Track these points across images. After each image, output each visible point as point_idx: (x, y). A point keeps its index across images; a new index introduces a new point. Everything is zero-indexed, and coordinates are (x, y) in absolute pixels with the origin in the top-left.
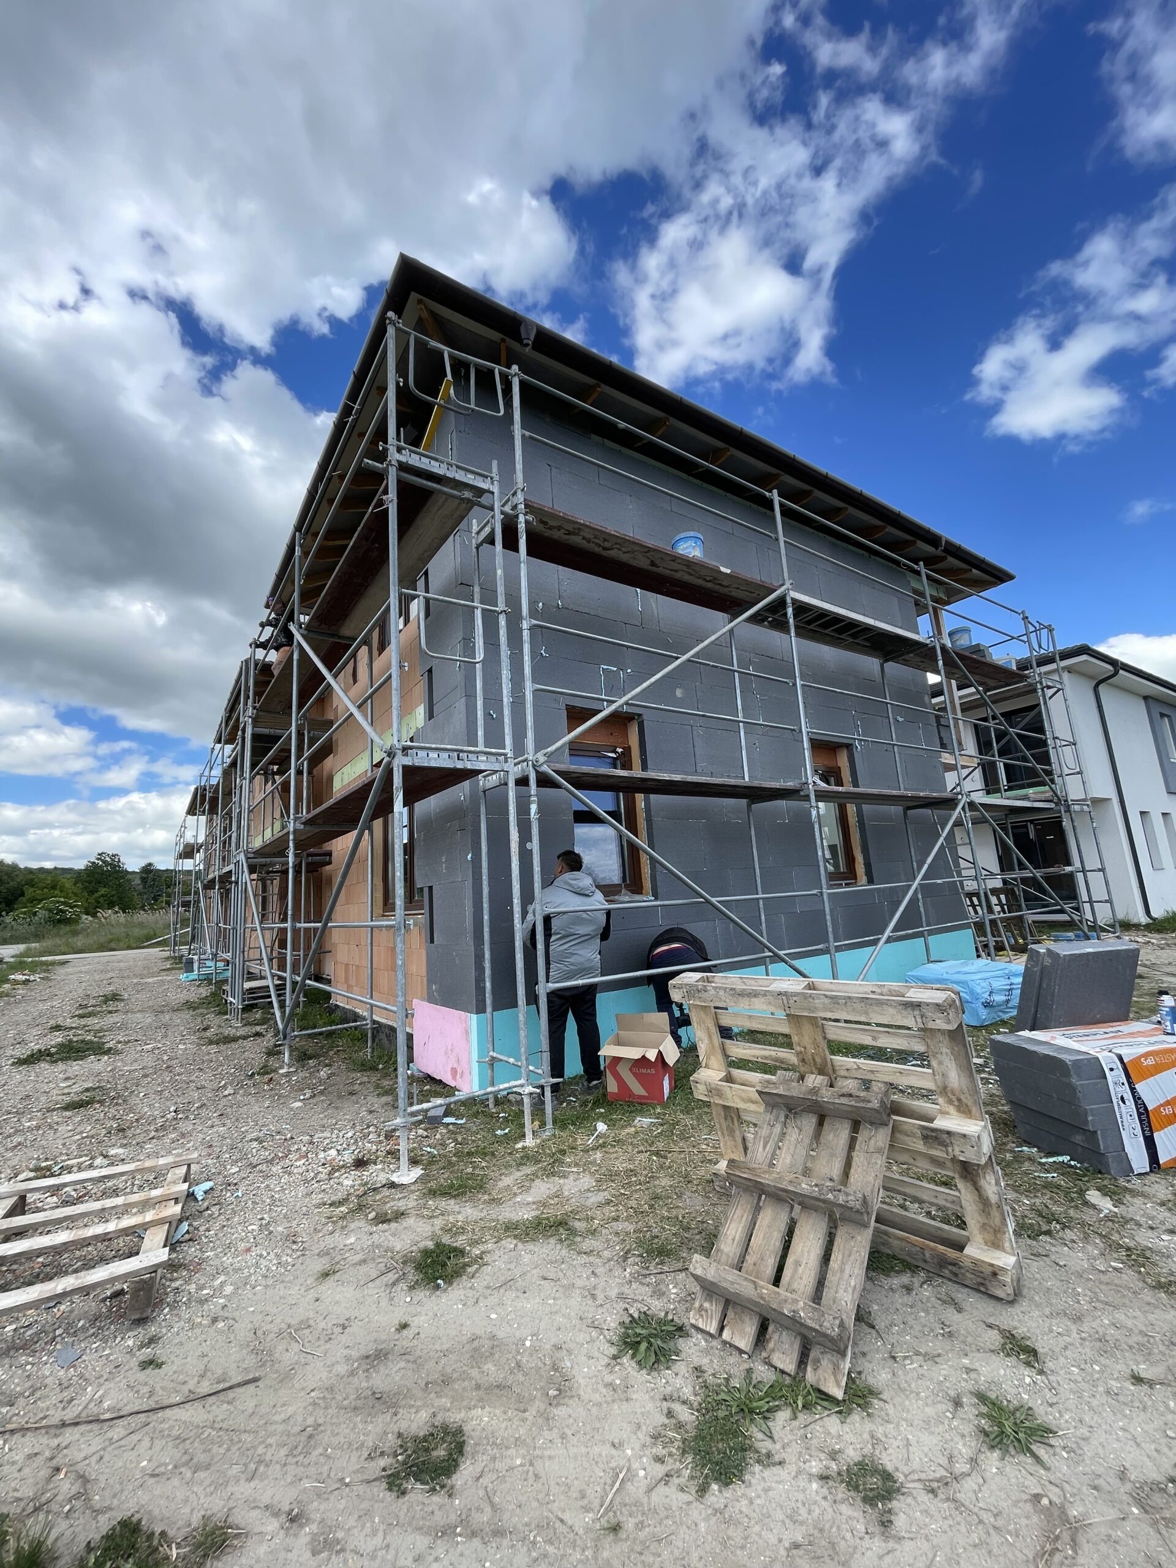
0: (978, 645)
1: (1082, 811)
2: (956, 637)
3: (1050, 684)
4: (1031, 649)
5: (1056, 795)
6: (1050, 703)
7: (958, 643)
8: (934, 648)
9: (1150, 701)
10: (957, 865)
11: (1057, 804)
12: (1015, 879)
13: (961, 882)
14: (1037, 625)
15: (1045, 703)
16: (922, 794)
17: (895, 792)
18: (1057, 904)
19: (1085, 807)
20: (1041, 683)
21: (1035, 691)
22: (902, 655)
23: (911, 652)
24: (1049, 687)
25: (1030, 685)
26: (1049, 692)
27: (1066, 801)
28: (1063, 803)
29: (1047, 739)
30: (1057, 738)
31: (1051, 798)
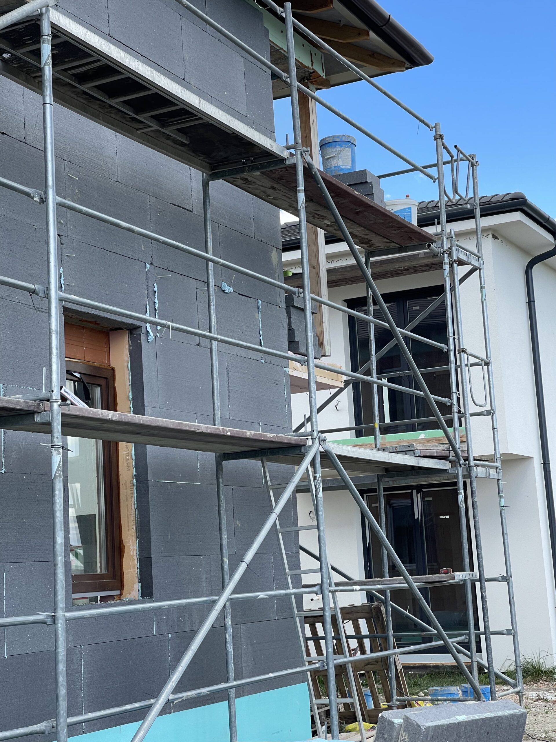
0: (364, 171)
1: (488, 477)
2: (331, 152)
3: (463, 257)
4: (442, 191)
5: (454, 449)
6: (461, 289)
7: (334, 163)
8: (294, 167)
10: (295, 564)
11: (453, 464)
12: (382, 592)
13: (299, 598)
14: (454, 152)
15: (453, 289)
16: (249, 433)
17: (205, 427)
18: (440, 637)
19: (492, 472)
20: (450, 255)
21: (439, 265)
22: (242, 170)
23: (257, 169)
24: (461, 263)
25: (435, 255)
26: (461, 271)
27: (466, 459)
28: (462, 461)
29: (449, 350)
30: (464, 351)
31: (445, 453)
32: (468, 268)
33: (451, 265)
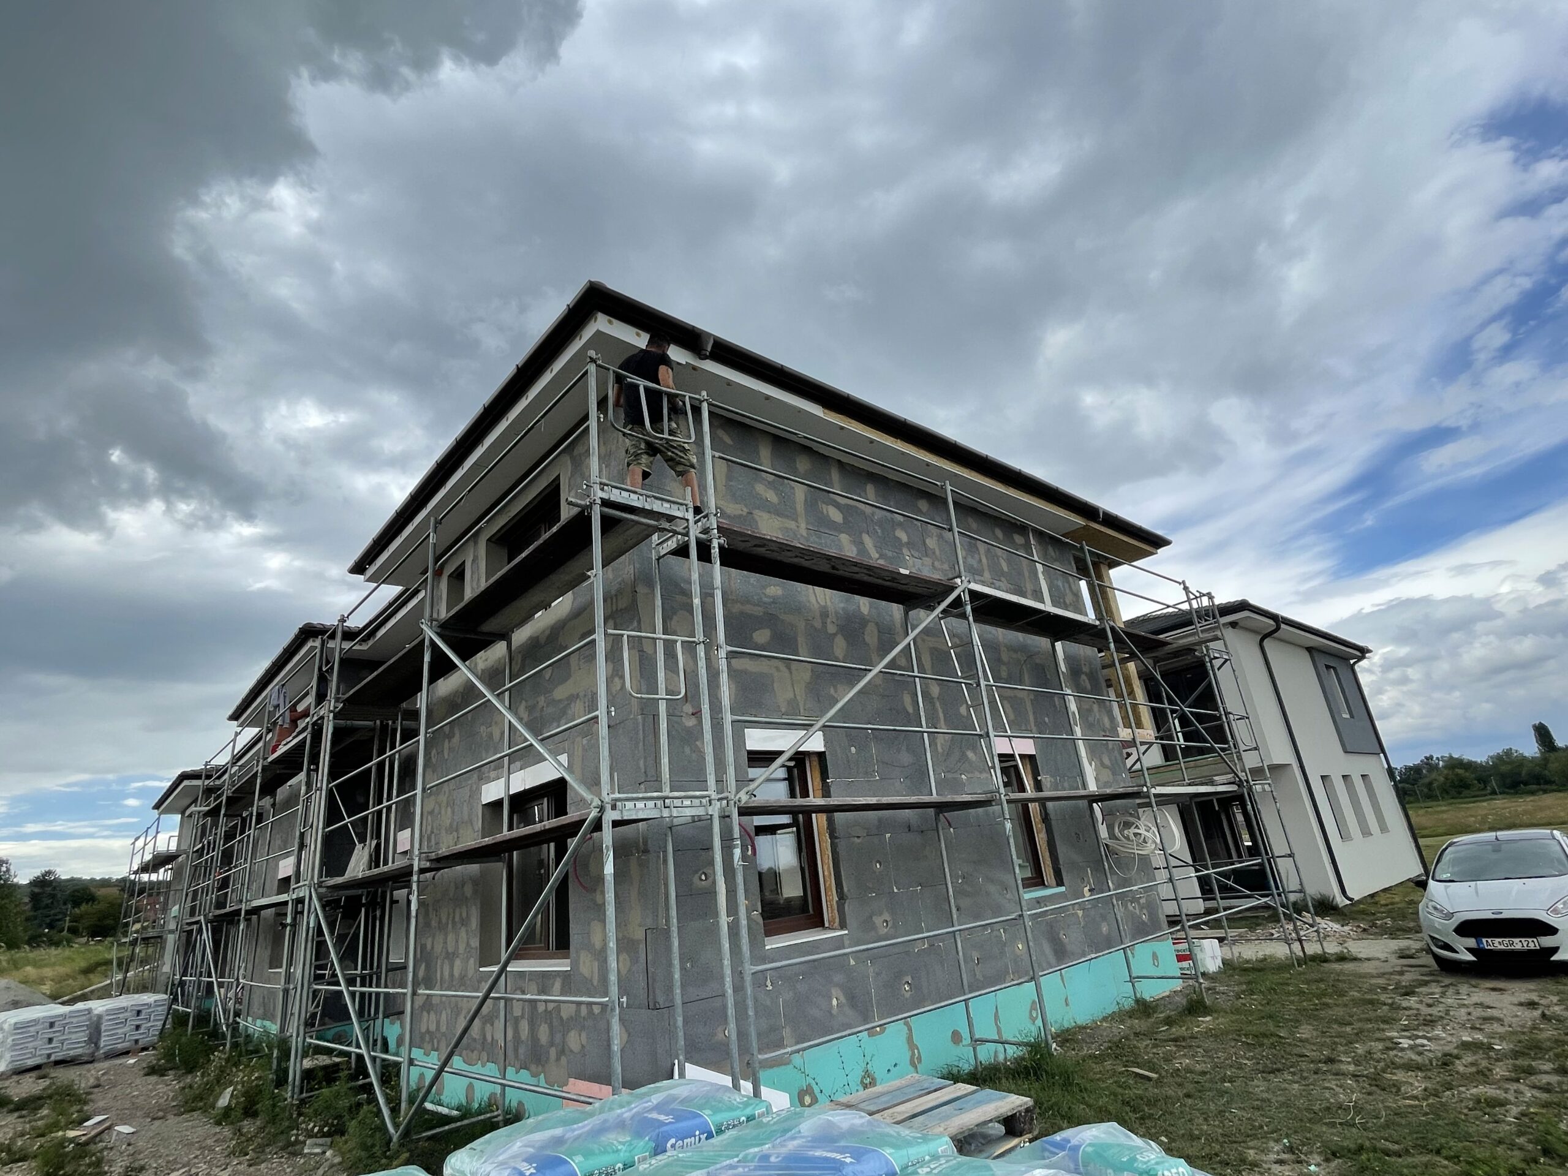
1: (1264, 790)
3: (1217, 655)
5: (1238, 777)
6: (1219, 675)
8: (1104, 629)
9: (1315, 654)
11: (1239, 786)
14: (1197, 593)
15: (1214, 674)
20: (1209, 656)
21: (1204, 664)
24: (1216, 658)
26: (1217, 663)
27: (1247, 781)
28: (1245, 784)
29: (1221, 715)
30: (1230, 713)
31: (1232, 780)
32: (1222, 661)
33: (1211, 662)
